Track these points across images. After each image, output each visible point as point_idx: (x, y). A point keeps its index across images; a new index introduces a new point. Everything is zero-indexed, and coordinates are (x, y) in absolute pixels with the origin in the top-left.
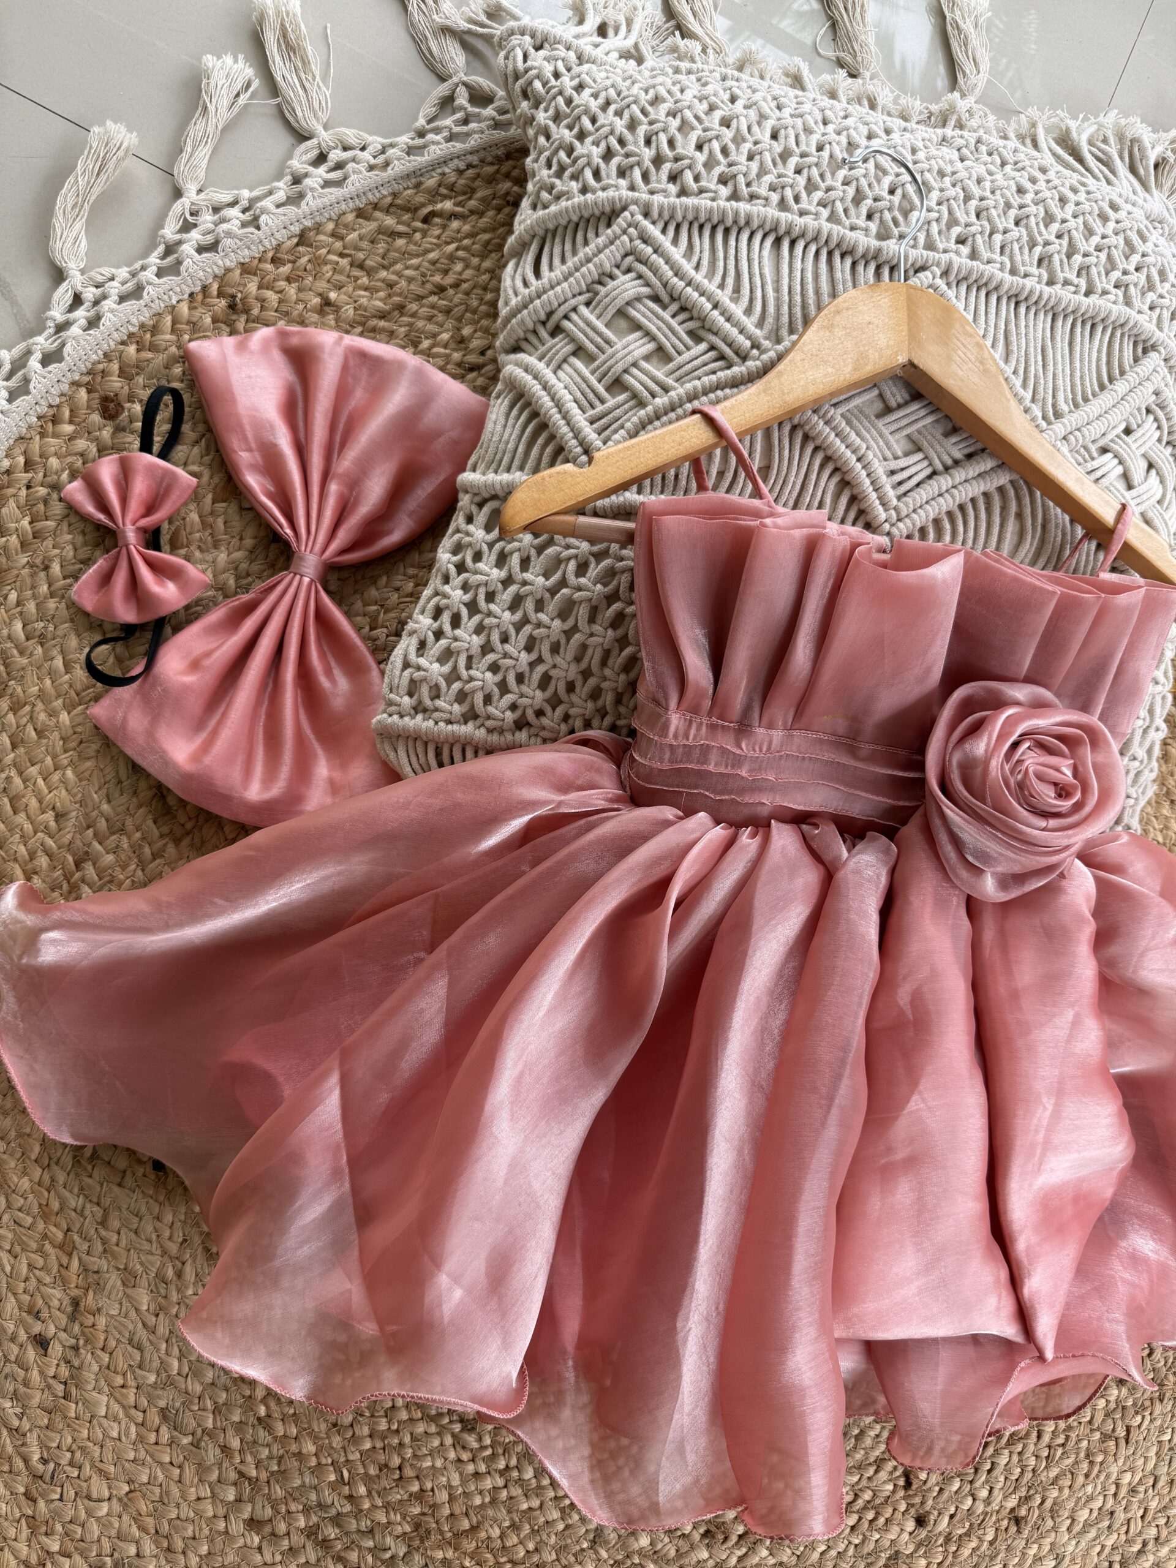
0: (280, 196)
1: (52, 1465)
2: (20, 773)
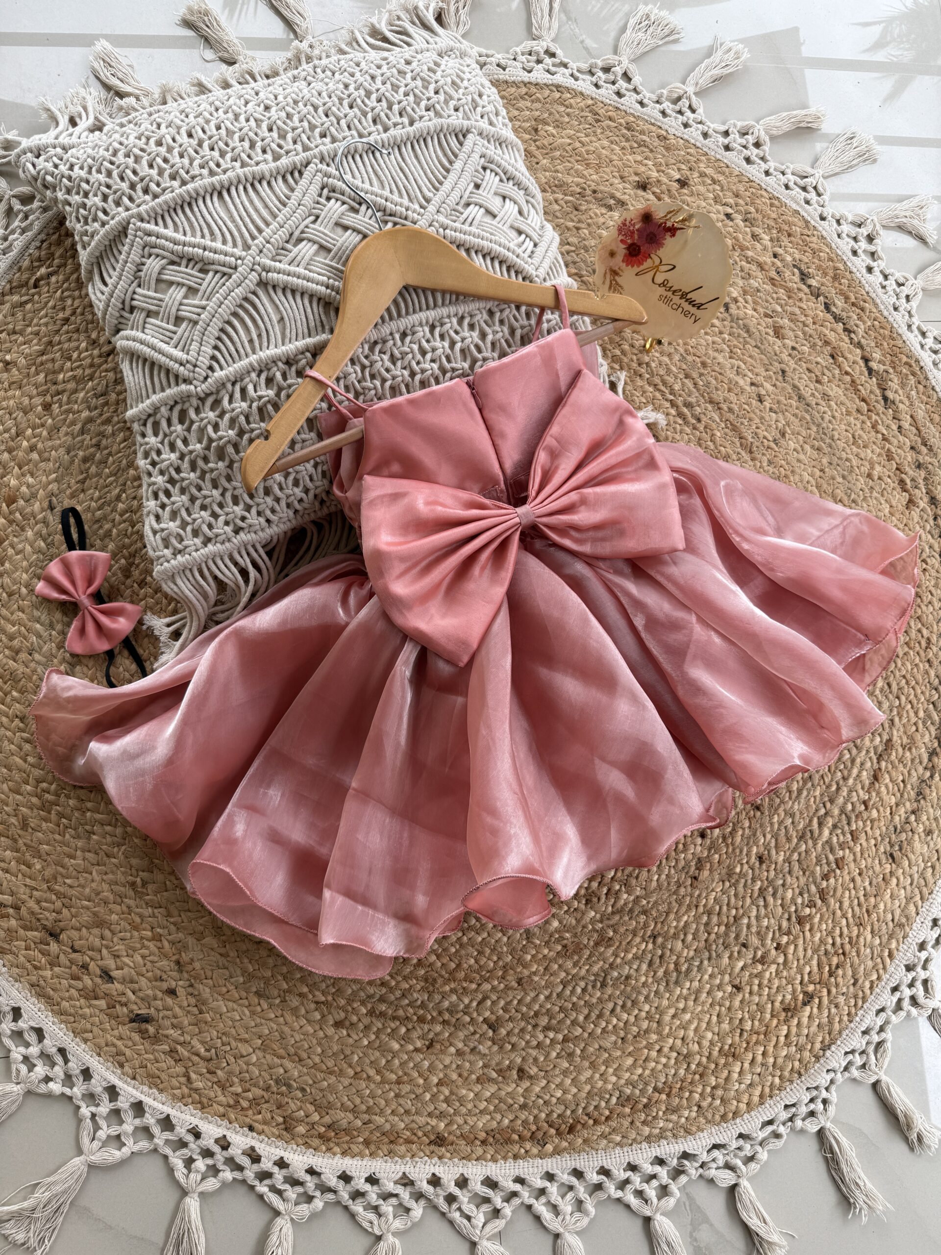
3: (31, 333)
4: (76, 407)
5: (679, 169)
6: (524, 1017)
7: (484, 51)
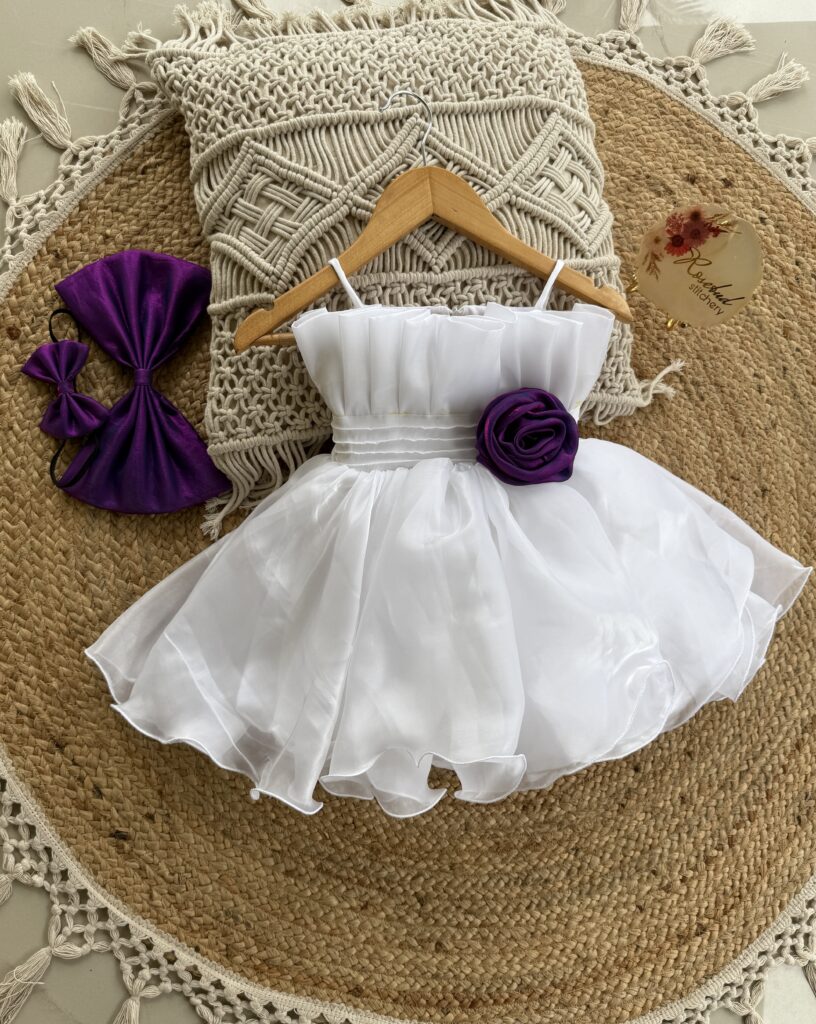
0: (61, 187)
1: (177, 875)
2: (37, 538)
3: (132, 213)
5: (727, 170)
6: (450, 898)
7: (574, 32)
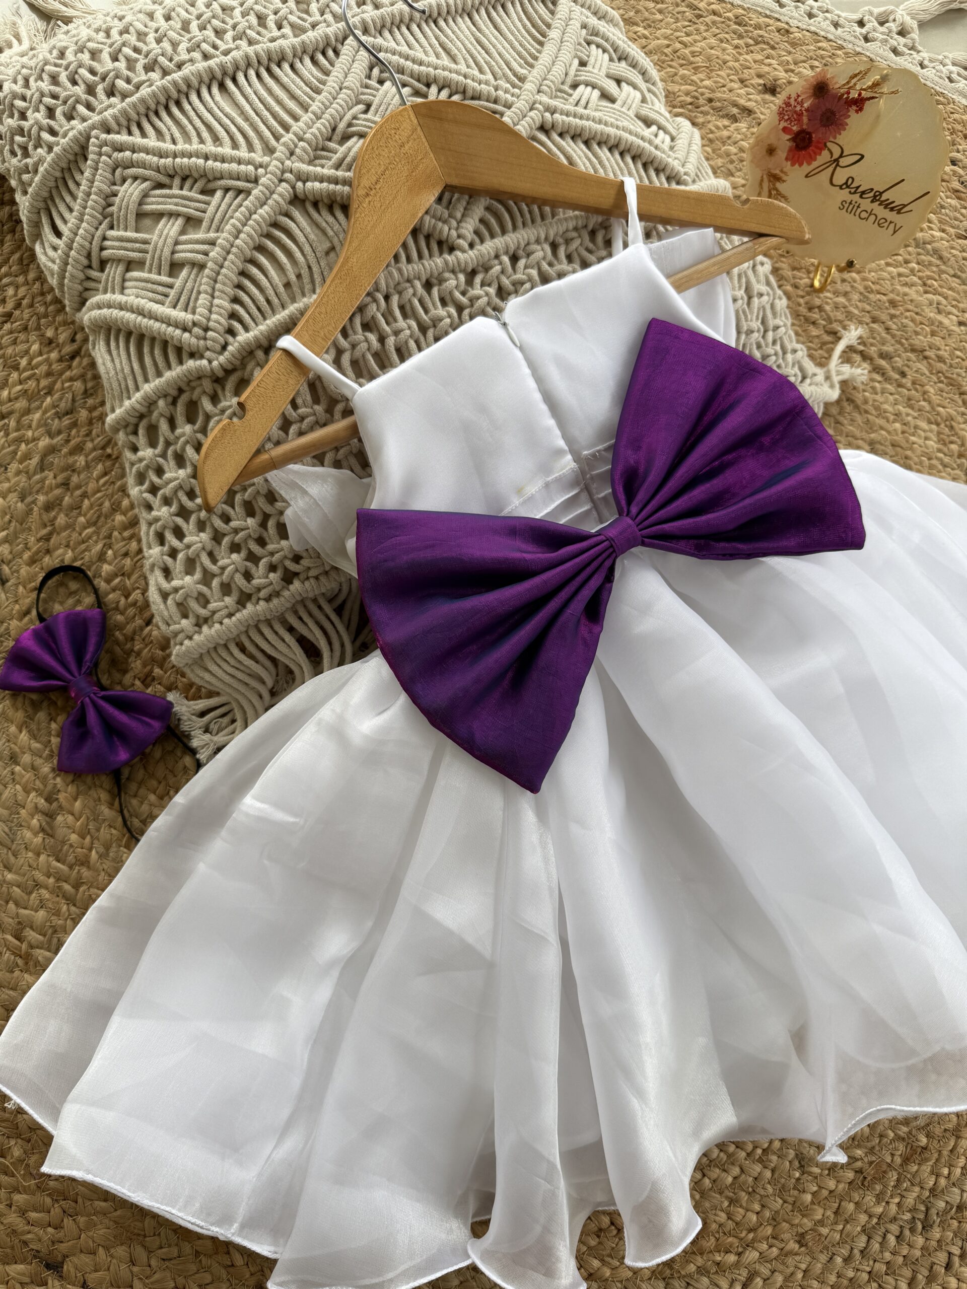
4: (30, 433)
